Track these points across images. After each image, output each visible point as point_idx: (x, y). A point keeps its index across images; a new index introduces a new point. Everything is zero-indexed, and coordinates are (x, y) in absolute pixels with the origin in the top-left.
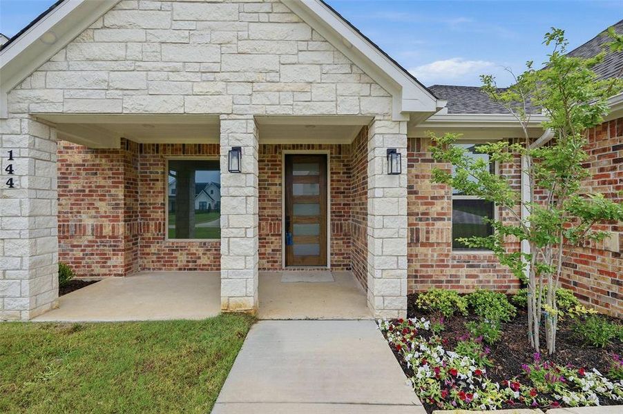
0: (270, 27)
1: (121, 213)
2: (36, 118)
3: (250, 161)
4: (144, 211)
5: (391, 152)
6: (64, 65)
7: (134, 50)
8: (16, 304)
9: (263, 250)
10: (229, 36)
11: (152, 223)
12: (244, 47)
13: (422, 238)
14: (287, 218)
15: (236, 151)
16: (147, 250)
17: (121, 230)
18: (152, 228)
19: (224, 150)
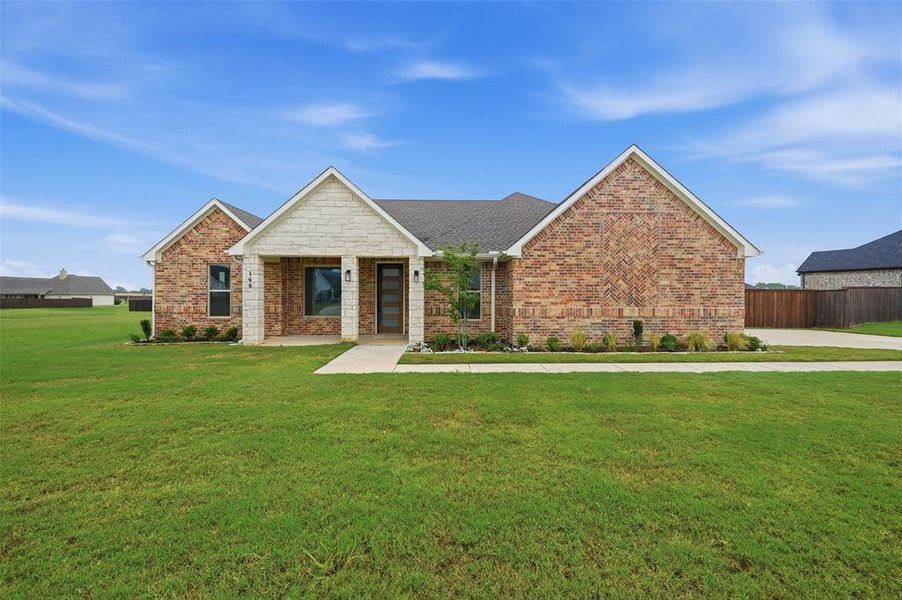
0: (362, 218)
1: (280, 299)
2: (261, 257)
3: (355, 276)
4: (290, 298)
5: (416, 273)
6: (273, 234)
7: (304, 228)
8: (252, 339)
9: (362, 323)
10: (345, 221)
11: (295, 306)
12: (351, 226)
13: (442, 312)
14: (379, 303)
15: (349, 272)
16: (292, 322)
17: (280, 310)
18: (295, 309)
19: (343, 271)
